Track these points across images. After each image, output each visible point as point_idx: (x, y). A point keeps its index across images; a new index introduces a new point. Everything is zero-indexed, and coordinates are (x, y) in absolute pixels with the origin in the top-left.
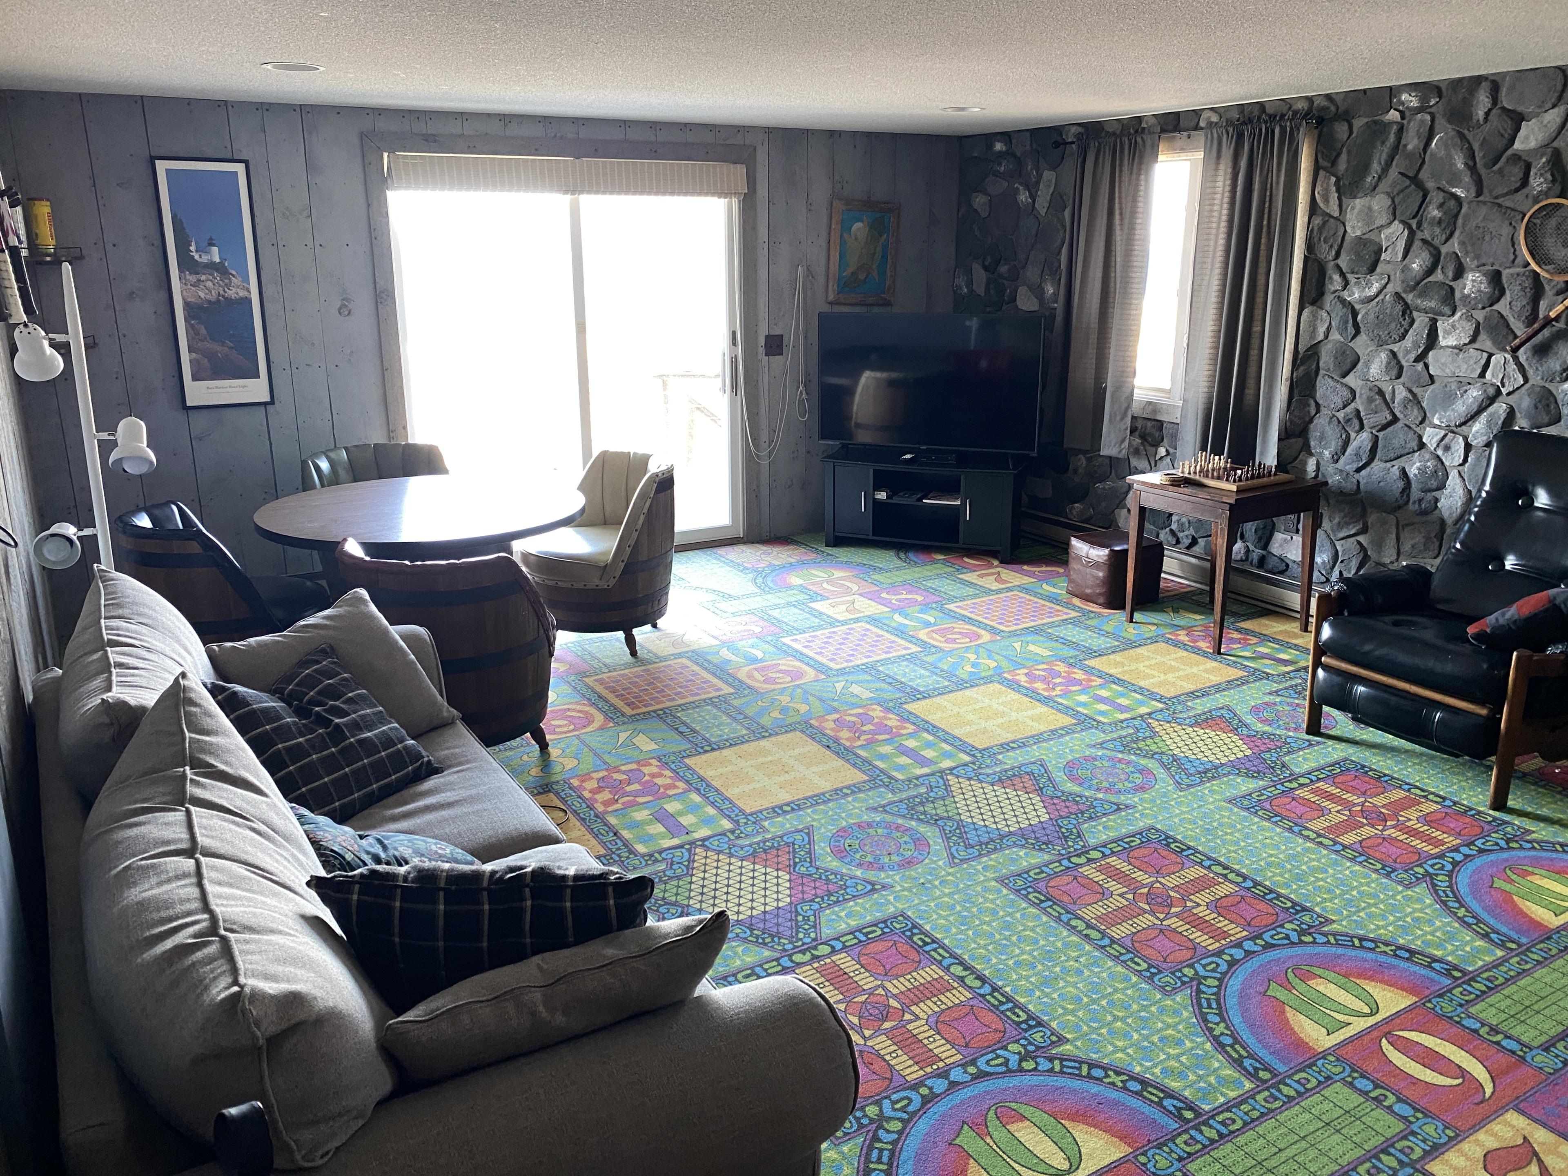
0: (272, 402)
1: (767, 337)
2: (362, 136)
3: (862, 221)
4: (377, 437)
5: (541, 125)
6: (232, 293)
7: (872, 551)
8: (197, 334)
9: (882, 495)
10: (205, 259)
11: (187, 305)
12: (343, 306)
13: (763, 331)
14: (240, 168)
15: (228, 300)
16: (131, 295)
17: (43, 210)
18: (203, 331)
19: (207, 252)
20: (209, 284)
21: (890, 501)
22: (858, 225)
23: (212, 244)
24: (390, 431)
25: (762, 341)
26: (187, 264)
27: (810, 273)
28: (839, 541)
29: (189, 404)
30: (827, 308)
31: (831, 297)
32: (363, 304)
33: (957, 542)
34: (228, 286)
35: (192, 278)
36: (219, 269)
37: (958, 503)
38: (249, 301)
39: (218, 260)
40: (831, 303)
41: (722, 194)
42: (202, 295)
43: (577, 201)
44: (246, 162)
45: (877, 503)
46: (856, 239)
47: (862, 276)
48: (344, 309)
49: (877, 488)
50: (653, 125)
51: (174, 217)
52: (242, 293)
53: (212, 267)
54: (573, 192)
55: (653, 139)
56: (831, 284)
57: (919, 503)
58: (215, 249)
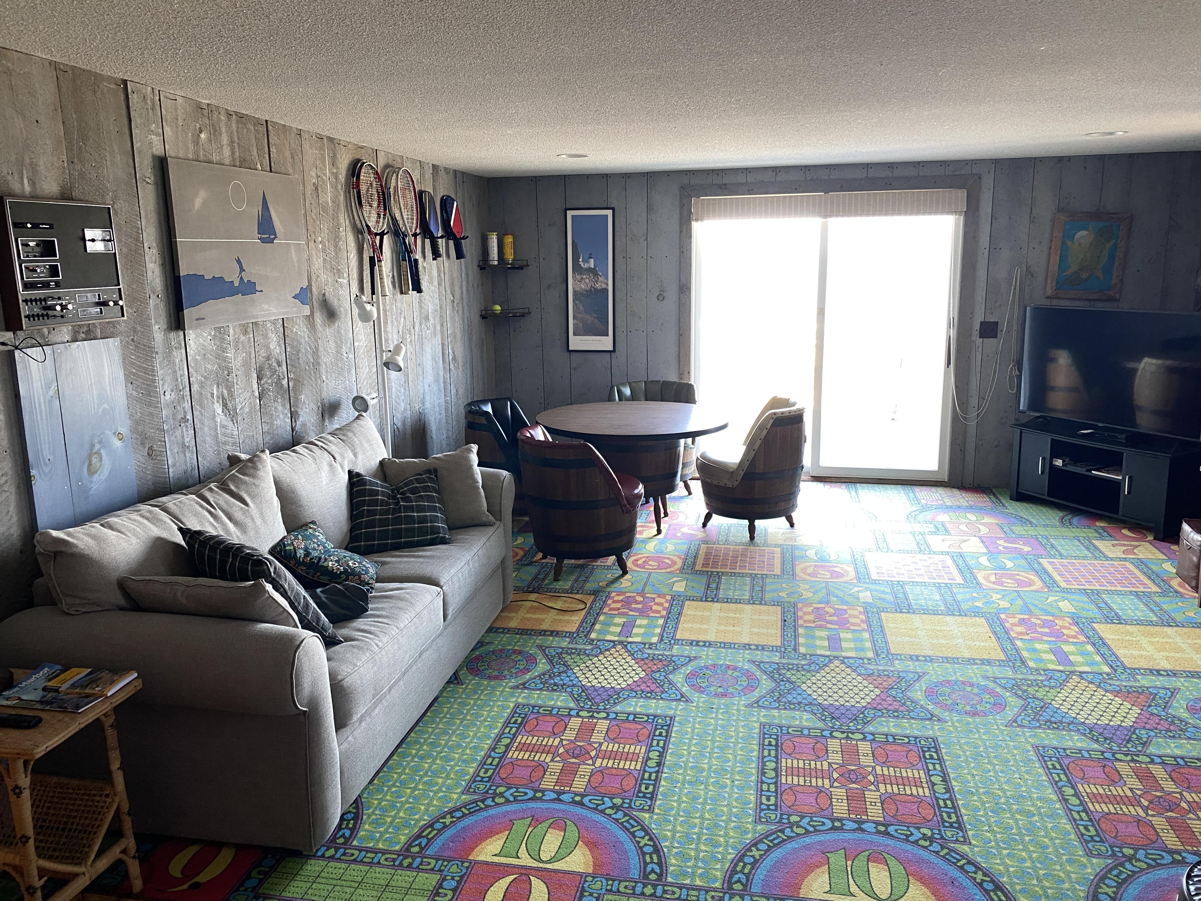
0: (614, 351)
1: (981, 323)
2: (682, 188)
3: (1087, 229)
4: (673, 377)
5: (802, 172)
6: (598, 286)
7: (1044, 509)
8: (578, 309)
9: (1059, 463)
10: (586, 266)
11: (575, 292)
12: (660, 295)
13: (979, 318)
14: (609, 213)
15: (596, 290)
16: (549, 286)
17: (509, 239)
18: (582, 308)
19: (588, 262)
20: (587, 280)
21: (1065, 468)
22: (1083, 233)
23: (591, 258)
24: (681, 375)
25: (977, 326)
26: (577, 268)
27: (1029, 272)
28: (1021, 497)
29: (570, 349)
30: (1046, 303)
31: (1049, 293)
32: (672, 293)
33: (1117, 514)
34: (597, 281)
35: (579, 277)
36: (593, 271)
37: (1120, 478)
38: (606, 290)
39: (592, 266)
40: (1048, 297)
41: (950, 212)
42: (583, 286)
43: (827, 222)
44: (613, 209)
45: (1053, 467)
46: (1080, 244)
47: (1084, 275)
48: (661, 297)
49: (1055, 455)
50: (891, 166)
51: (573, 242)
52: (604, 286)
53: (589, 270)
54: (825, 216)
55: (890, 174)
56: (1049, 281)
57: (1087, 473)
58: (592, 261)
